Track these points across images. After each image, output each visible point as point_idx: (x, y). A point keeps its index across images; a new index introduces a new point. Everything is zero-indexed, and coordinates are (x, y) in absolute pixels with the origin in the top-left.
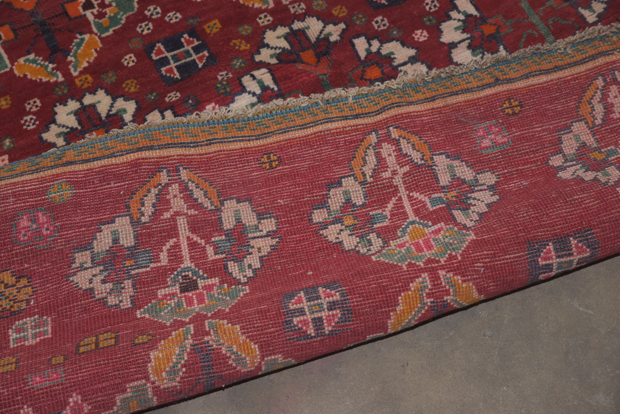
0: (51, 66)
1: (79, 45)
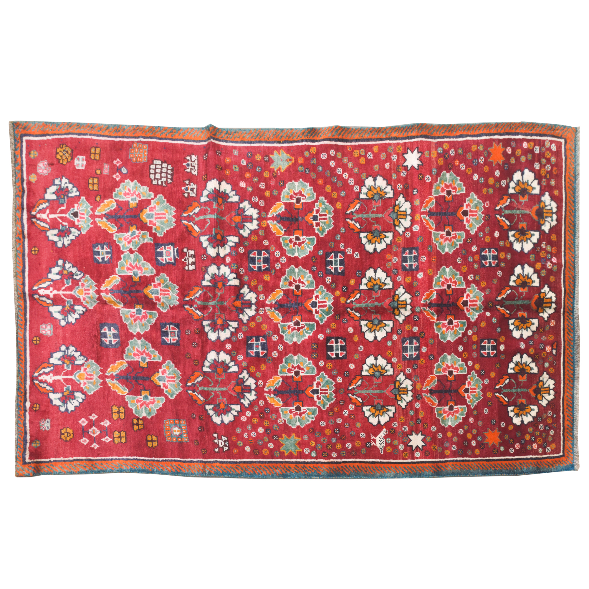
0: (275, 214)
1: (280, 228)
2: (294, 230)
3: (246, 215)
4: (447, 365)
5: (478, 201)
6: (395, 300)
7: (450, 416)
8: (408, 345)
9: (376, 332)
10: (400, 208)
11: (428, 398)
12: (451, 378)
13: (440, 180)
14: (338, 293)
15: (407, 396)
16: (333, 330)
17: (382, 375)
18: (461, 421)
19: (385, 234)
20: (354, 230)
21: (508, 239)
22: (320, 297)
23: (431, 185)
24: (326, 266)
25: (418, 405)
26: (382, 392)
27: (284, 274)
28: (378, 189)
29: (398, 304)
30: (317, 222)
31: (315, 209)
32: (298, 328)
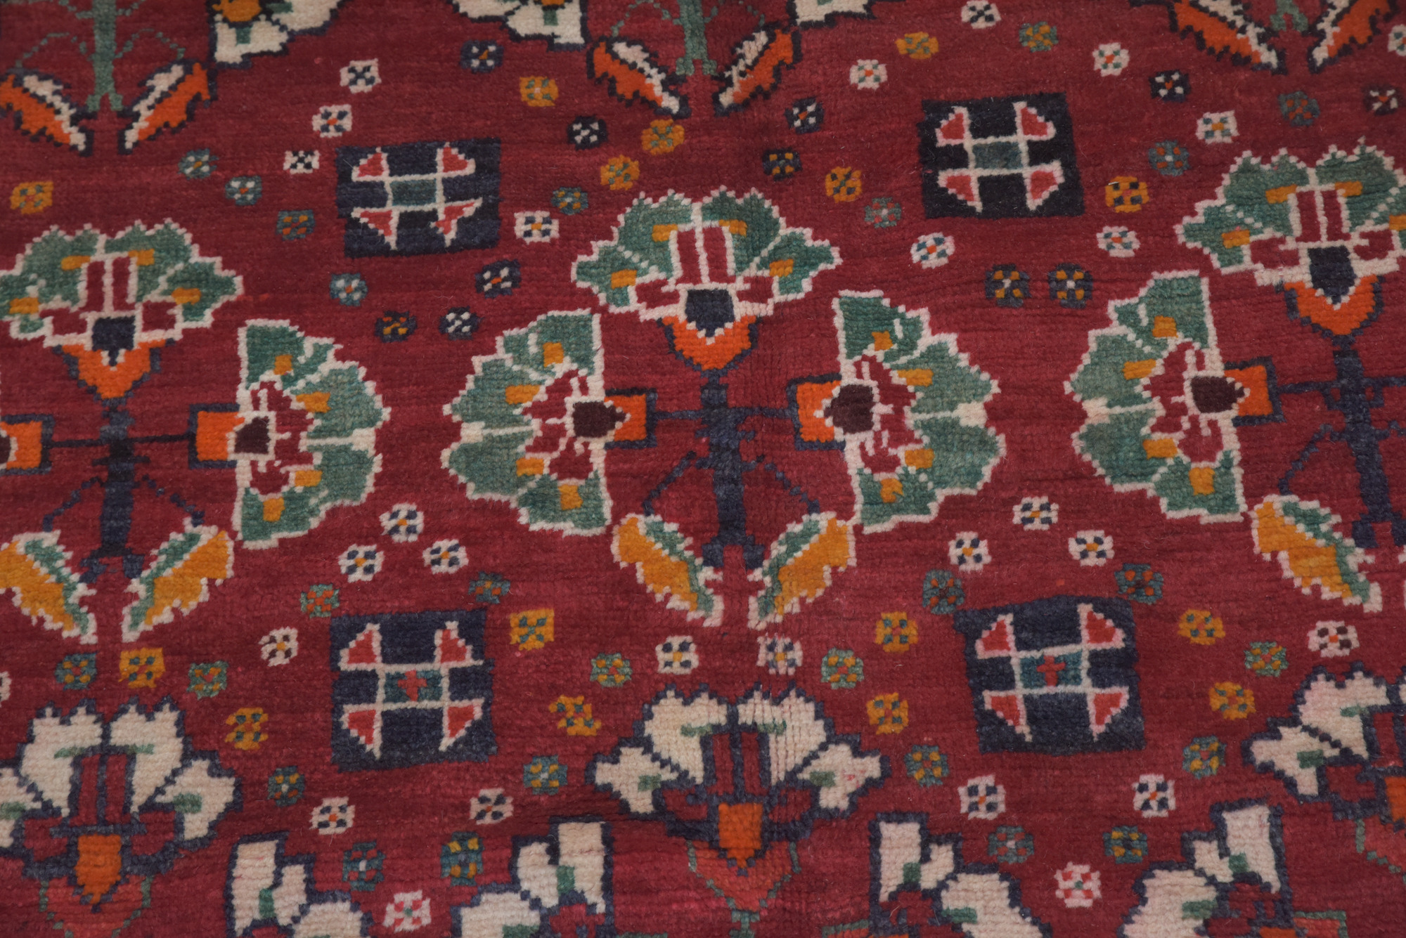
0: (82, 589)
1: (176, 553)
2: (193, 460)
3: (73, 798)
14: (617, 172)
16: (873, 186)
20: (197, 98)
22: (654, 275)
24: (442, 249)
27: (504, 513)
30: (139, 323)
31: (51, 341)
32: (885, 401)
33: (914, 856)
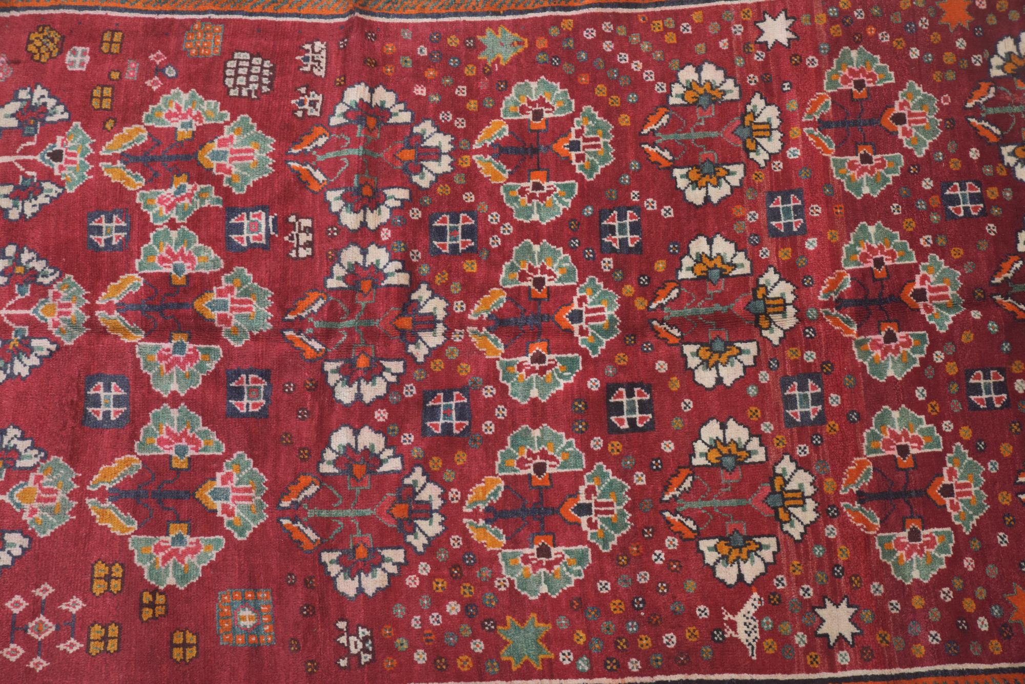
0: (489, 143)
1: (499, 167)
2: (530, 171)
3: (426, 147)
4: (893, 433)
5: (924, 95)
6: (760, 296)
7: (915, 555)
8: (796, 392)
9: (720, 367)
10: (755, 117)
11: (855, 512)
12: (906, 462)
13: (838, 63)
14: (629, 290)
15: (804, 510)
16: (620, 368)
17: (739, 463)
18: (944, 566)
19: (727, 167)
20: (660, 164)
21: (1003, 162)
22: (589, 300)
23: (819, 72)
24: (601, 237)
25: (831, 531)
26: (744, 502)
27: (508, 258)
28: (707, 87)
29: (766, 306)
30: (578, 152)
31: (573, 129)
32: (540, 367)
33: (394, 371)
